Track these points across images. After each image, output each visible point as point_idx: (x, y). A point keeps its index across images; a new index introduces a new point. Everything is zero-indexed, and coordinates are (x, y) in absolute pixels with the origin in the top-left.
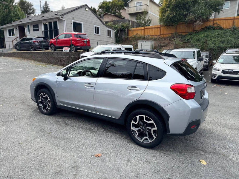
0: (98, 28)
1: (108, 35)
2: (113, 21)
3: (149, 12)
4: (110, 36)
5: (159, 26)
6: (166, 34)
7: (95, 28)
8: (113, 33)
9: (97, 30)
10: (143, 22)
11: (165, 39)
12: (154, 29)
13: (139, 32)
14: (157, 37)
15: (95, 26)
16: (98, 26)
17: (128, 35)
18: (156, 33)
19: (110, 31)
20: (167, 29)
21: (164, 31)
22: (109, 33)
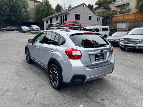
0: (91, 17)
1: (98, 21)
2: (102, 12)
3: (130, 3)
4: (99, 21)
5: (135, 13)
6: (140, 18)
7: (89, 17)
8: (101, 19)
9: (90, 18)
10: (125, 11)
11: (139, 21)
12: (131, 15)
13: (120, 18)
14: (132, 20)
15: (89, 15)
16: (91, 16)
17: (112, 20)
18: (132, 17)
19: (99, 18)
20: (141, 14)
21: (139, 16)
22: (98, 19)
